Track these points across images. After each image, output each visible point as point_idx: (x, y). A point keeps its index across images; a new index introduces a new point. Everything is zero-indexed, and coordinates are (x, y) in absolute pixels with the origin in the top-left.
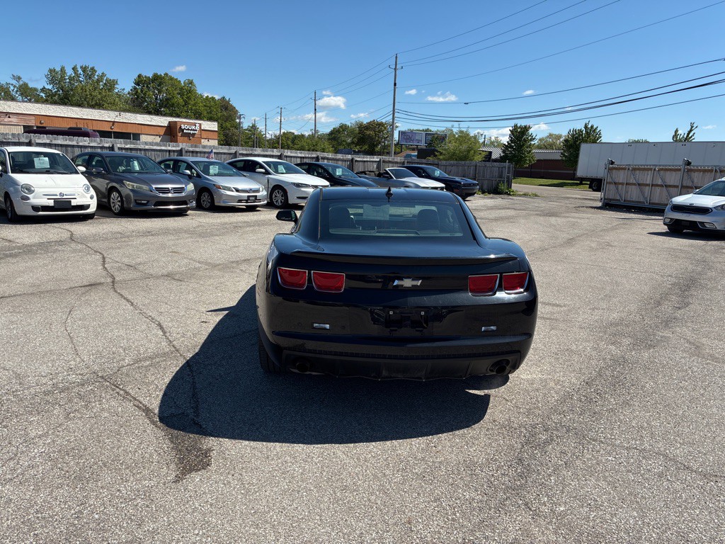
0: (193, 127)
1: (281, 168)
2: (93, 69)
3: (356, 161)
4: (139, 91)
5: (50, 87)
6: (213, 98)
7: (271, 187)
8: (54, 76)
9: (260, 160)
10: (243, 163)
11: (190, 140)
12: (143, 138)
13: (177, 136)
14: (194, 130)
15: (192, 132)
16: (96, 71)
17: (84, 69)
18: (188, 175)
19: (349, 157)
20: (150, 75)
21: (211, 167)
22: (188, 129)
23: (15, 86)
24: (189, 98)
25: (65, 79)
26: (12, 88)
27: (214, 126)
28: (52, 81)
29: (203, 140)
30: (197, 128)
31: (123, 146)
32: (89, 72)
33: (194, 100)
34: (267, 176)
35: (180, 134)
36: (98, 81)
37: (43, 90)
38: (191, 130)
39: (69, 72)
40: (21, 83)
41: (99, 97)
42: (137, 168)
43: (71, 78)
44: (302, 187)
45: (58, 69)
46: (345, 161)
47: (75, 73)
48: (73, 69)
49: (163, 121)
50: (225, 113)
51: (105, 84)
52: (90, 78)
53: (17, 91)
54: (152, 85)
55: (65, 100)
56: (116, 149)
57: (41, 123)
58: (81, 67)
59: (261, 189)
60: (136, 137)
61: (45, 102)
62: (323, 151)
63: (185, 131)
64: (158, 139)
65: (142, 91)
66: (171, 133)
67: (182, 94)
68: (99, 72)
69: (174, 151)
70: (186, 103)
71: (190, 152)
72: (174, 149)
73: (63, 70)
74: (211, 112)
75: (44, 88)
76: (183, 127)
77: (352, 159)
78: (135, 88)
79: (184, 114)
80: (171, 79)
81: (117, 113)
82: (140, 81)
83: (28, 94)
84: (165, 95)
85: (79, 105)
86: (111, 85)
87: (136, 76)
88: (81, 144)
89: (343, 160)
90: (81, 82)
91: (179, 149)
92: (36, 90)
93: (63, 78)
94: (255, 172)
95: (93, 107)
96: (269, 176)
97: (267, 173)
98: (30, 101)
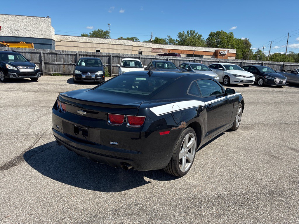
0: (225, 52)
1: (231, 68)
2: (194, 31)
3: (286, 65)
4: (210, 38)
5: (178, 39)
6: (240, 39)
7: (224, 76)
8: (180, 36)
9: (222, 64)
10: (215, 65)
11: (223, 57)
12: (204, 57)
13: (218, 56)
14: (225, 53)
15: (224, 54)
16: (195, 32)
17: (191, 32)
18: (187, 70)
19: (282, 63)
20: (215, 32)
21: (198, 67)
22: (223, 53)
23: (167, 39)
24: (230, 40)
25: (184, 36)
26: (166, 40)
27: (234, 51)
28: (179, 37)
29: (228, 57)
30: (227, 52)
31: (172, 59)
32: (192, 32)
33: (232, 41)
34: (223, 71)
35: (219, 55)
36: (195, 36)
37: (176, 40)
38: (224, 53)
39: (186, 33)
40: (170, 38)
41: (194, 42)
42: (167, 67)
43: (186, 35)
44: (237, 76)
45: (182, 32)
46: (279, 65)
47: (188, 33)
48: (187, 32)
49: (213, 50)
50: (245, 46)
51: (197, 37)
52: (192, 35)
53: (168, 41)
54: (216, 35)
55: (183, 44)
56: (169, 60)
57: (170, 52)
58: (190, 31)
59: (216, 77)
60: (202, 56)
61: (177, 44)
62: (289, 61)
63: (221, 54)
64: (210, 57)
65: (211, 39)
66: (216, 54)
67: (227, 39)
68: (196, 32)
69: (191, 60)
70: (228, 42)
71: (198, 61)
72: (191, 59)
73: (183, 32)
74: (238, 45)
75: (177, 40)
76: (221, 52)
77: (284, 64)
78: (209, 38)
79: (227, 47)
80: (224, 32)
81: (196, 47)
82: (211, 35)
83: (172, 42)
84: (220, 39)
85: (187, 45)
86: (200, 37)
87: (210, 33)
88: (156, 58)
89: (277, 65)
90: (189, 36)
91: (193, 59)
92: (174, 40)
93: (183, 35)
94: (218, 69)
95: (192, 46)
96: (224, 71)
97: (224, 70)
98: (172, 44)
